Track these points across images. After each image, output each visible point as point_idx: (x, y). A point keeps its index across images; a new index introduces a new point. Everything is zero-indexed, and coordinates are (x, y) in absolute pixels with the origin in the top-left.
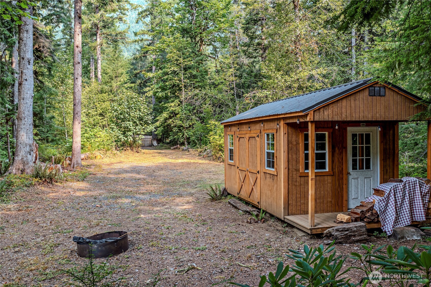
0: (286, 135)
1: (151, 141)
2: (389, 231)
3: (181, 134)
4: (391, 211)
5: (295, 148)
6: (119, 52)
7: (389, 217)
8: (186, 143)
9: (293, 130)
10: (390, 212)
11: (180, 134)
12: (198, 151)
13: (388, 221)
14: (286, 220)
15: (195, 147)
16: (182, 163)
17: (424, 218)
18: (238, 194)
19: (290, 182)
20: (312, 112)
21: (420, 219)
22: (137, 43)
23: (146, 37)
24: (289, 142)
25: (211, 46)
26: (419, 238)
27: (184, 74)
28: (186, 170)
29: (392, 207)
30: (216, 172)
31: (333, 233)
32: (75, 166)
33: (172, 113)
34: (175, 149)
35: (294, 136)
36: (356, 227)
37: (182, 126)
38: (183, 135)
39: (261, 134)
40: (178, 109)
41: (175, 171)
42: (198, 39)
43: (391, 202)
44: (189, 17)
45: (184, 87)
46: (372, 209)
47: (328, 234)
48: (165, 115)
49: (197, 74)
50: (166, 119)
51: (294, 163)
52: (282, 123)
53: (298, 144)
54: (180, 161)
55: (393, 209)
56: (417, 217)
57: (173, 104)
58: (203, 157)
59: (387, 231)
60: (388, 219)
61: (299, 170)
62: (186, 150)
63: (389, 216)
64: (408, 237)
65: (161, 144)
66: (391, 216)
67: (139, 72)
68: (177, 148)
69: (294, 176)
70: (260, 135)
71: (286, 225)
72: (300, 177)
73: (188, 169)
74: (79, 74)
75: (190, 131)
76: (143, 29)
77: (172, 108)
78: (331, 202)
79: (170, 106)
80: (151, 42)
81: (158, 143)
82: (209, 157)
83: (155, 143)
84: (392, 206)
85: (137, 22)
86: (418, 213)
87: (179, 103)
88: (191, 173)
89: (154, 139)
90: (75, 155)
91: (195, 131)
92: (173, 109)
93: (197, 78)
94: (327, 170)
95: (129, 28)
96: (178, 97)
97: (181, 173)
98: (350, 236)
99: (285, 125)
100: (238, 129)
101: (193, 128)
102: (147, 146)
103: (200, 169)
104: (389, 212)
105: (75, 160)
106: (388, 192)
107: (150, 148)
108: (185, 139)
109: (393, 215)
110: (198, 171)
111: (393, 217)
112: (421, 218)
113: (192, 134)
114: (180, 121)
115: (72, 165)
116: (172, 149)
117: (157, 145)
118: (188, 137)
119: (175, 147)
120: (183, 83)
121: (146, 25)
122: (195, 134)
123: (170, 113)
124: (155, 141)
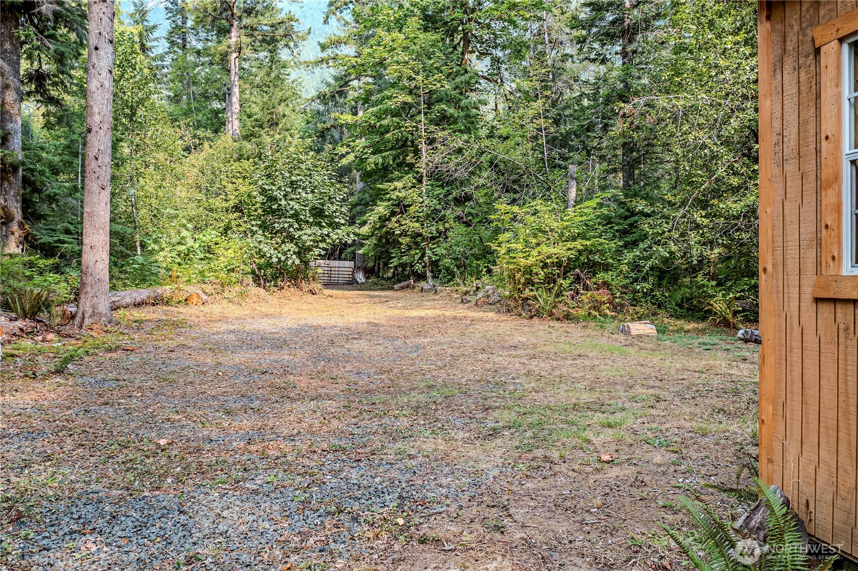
1: (353, 272)
8: (429, 274)
11: (416, 253)
12: (459, 291)
15: (452, 283)
16: (421, 318)
22: (325, 65)
28: (433, 339)
30: (535, 346)
32: (87, 322)
33: (398, 205)
34: (403, 288)
37: (420, 235)
38: (423, 255)
40: (413, 195)
41: (399, 343)
42: (458, 38)
45: (425, 143)
48: (381, 209)
49: (456, 115)
50: (384, 220)
54: (415, 313)
57: (399, 185)
58: (476, 304)
62: (428, 291)
65: (373, 279)
67: (329, 126)
68: (408, 286)
73: (440, 338)
74: (104, 33)
75: (439, 246)
77: (397, 193)
79: (392, 187)
81: (368, 278)
82: (491, 304)
83: (360, 277)
85: (326, 22)
87: (414, 181)
88: (450, 351)
89: (359, 268)
90: (89, 289)
91: (450, 247)
92: (400, 195)
93: (455, 122)
95: (309, 33)
96: (411, 166)
97: (417, 348)
101: (447, 238)
102: (344, 284)
103: (478, 336)
105: (88, 304)
107: (349, 287)
108: (426, 264)
110: (472, 343)
113: (444, 252)
114: (417, 221)
115: (77, 320)
116: (397, 290)
117: (363, 281)
118: (433, 259)
119: (403, 284)
120: (423, 134)
121: (345, 25)
122: (451, 251)
123: (393, 205)
124: (361, 274)
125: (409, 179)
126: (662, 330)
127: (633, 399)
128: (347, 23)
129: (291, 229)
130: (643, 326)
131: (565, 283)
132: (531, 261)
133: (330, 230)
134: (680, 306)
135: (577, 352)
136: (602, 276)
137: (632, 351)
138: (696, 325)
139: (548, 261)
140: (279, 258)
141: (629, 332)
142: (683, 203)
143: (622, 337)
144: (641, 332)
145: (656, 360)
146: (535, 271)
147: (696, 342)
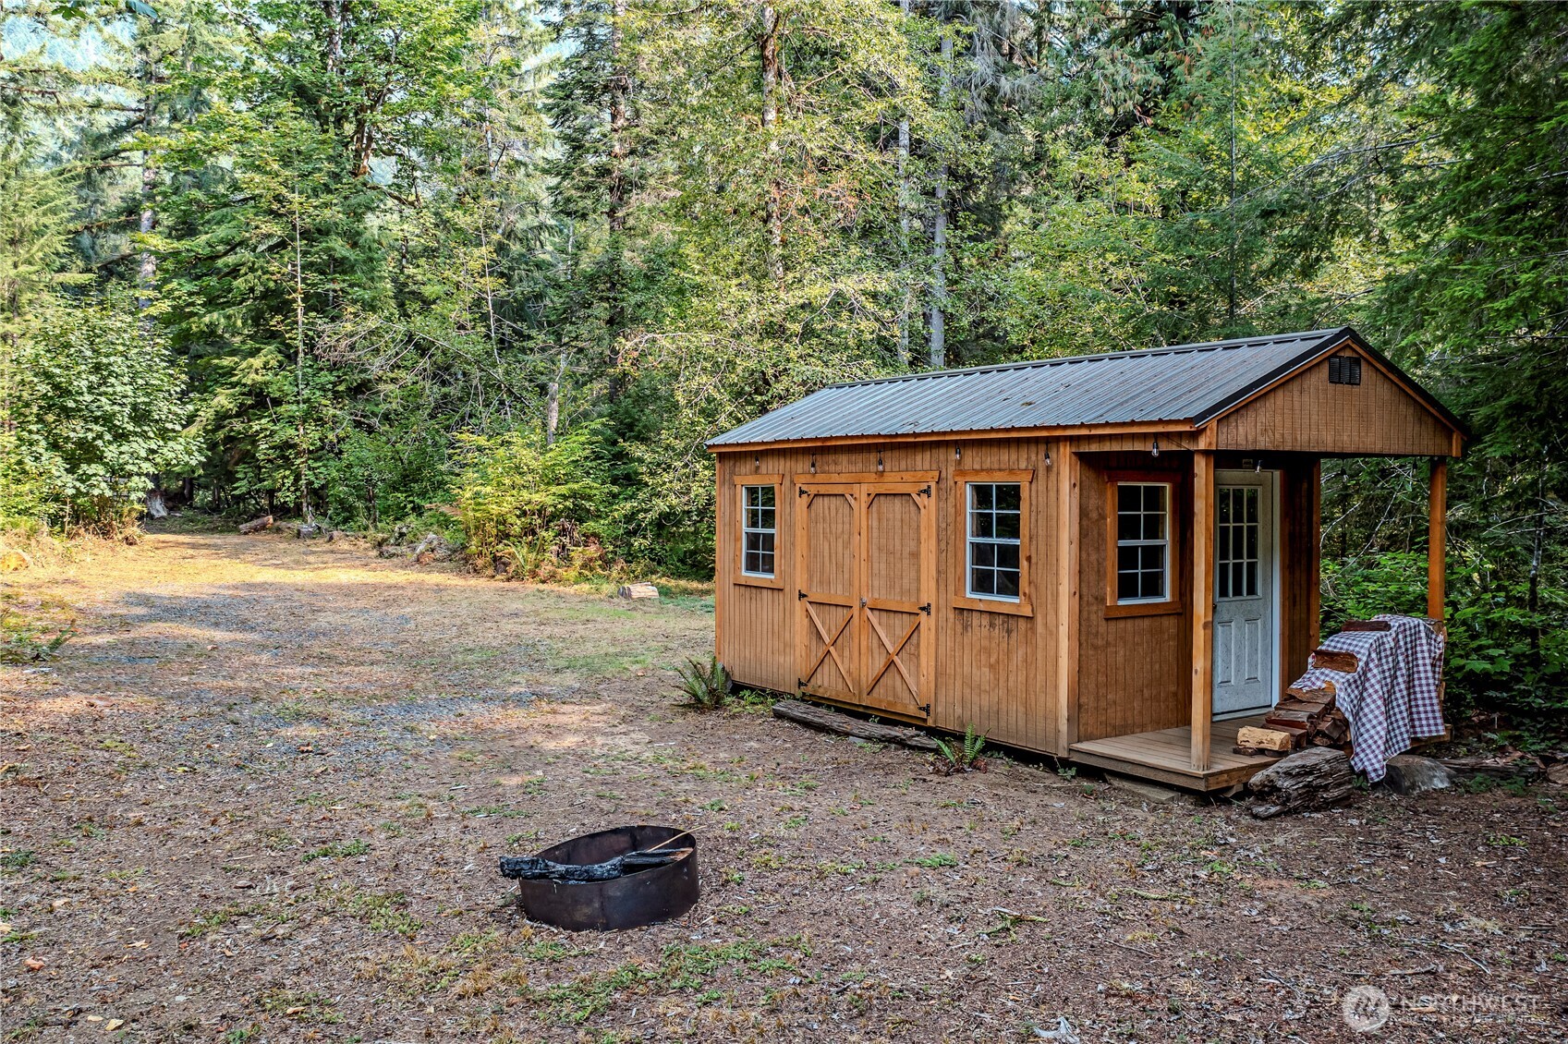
0: (1077, 489)
2: (1375, 770)
3: (287, 473)
4: (1372, 711)
5: (1095, 532)
6: (25, 145)
7: (1368, 731)
8: (308, 509)
9: (1091, 475)
10: (1371, 716)
11: (284, 475)
12: (370, 538)
13: (1365, 741)
14: (1075, 758)
15: (352, 524)
17: (1441, 728)
18: (800, 684)
19: (1083, 638)
20: (1215, 424)
21: (1430, 732)
23: (113, 95)
24: (1083, 513)
25: (394, 159)
26: (1446, 785)
27: (305, 254)
29: (1374, 701)
31: (1279, 784)
33: (249, 394)
34: (256, 530)
35: (1093, 493)
36: (1328, 761)
37: (294, 446)
38: (297, 478)
39: (943, 485)
40: (279, 384)
43: (1372, 686)
44: (313, 42)
45: (303, 300)
46: (1331, 706)
47: (1265, 786)
48: (222, 399)
50: (224, 417)
51: (1093, 577)
52: (1066, 451)
53: (1102, 517)
55: (1378, 707)
56: (1421, 726)
57: (255, 362)
59: (1370, 768)
60: (1366, 736)
61: (1103, 600)
62: (310, 536)
63: (1368, 726)
64: (1423, 783)
66: (1374, 727)
68: (264, 527)
69: (1093, 617)
70: (938, 490)
71: (1073, 772)
72: (1107, 620)
76: (106, 64)
77: (253, 376)
78: (1175, 694)
80: (134, 116)
81: (170, 509)
83: (156, 507)
84: (1375, 697)
86: (1423, 716)
89: (153, 491)
91: (348, 467)
92: (260, 379)
94: (1168, 597)
98: (1319, 787)
99: (1074, 457)
100: (813, 465)
104: (1366, 715)
106: (1365, 659)
108: (302, 492)
109: (1380, 723)
111: (1379, 728)
112: (1433, 728)
113: (335, 474)
114: (288, 425)
116: (246, 533)
117: (164, 513)
118: (316, 486)
119: (255, 523)
120: (300, 286)
121: (118, 51)
122: (348, 475)
123: (243, 394)
124: (159, 501)
125: (269, 354)
126: (665, 592)
127: (648, 649)
128: (122, 48)
129: (99, 443)
130: (644, 589)
131: (549, 535)
132: (506, 508)
133: (161, 443)
134: (682, 561)
135: (585, 618)
136: (591, 525)
137: (638, 615)
138: (700, 586)
139: (526, 508)
140: (78, 489)
141: (630, 596)
142: (686, 451)
143: (624, 602)
144: (642, 595)
145: (661, 622)
146: (510, 520)
147: (698, 605)
